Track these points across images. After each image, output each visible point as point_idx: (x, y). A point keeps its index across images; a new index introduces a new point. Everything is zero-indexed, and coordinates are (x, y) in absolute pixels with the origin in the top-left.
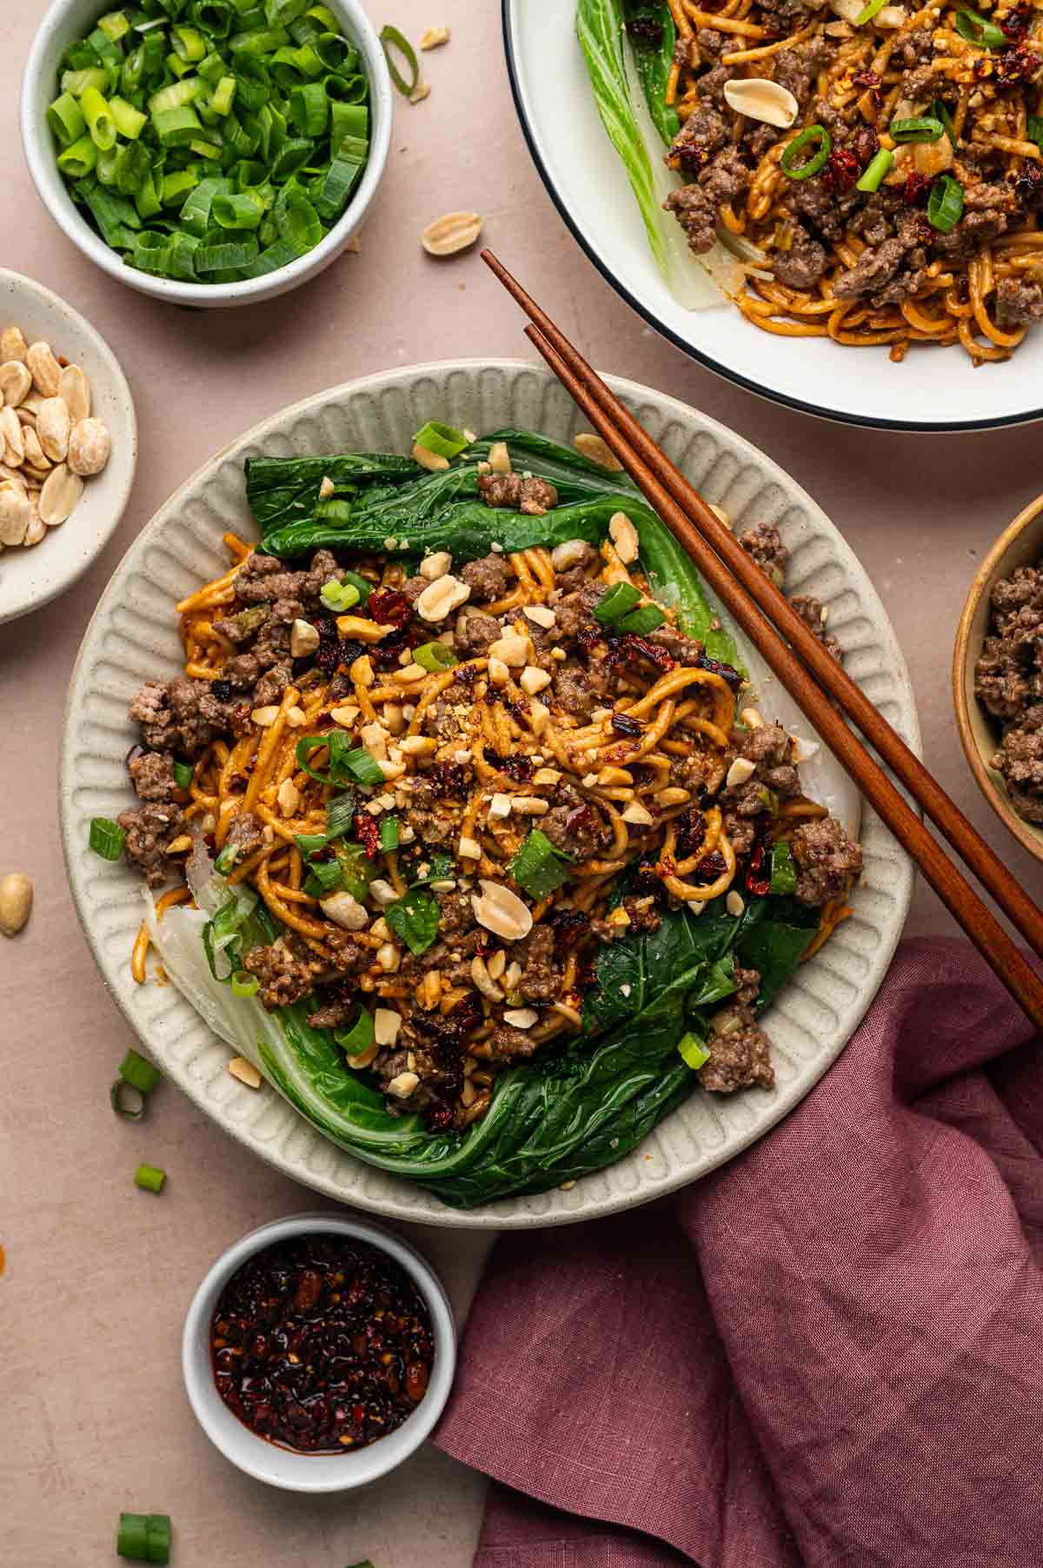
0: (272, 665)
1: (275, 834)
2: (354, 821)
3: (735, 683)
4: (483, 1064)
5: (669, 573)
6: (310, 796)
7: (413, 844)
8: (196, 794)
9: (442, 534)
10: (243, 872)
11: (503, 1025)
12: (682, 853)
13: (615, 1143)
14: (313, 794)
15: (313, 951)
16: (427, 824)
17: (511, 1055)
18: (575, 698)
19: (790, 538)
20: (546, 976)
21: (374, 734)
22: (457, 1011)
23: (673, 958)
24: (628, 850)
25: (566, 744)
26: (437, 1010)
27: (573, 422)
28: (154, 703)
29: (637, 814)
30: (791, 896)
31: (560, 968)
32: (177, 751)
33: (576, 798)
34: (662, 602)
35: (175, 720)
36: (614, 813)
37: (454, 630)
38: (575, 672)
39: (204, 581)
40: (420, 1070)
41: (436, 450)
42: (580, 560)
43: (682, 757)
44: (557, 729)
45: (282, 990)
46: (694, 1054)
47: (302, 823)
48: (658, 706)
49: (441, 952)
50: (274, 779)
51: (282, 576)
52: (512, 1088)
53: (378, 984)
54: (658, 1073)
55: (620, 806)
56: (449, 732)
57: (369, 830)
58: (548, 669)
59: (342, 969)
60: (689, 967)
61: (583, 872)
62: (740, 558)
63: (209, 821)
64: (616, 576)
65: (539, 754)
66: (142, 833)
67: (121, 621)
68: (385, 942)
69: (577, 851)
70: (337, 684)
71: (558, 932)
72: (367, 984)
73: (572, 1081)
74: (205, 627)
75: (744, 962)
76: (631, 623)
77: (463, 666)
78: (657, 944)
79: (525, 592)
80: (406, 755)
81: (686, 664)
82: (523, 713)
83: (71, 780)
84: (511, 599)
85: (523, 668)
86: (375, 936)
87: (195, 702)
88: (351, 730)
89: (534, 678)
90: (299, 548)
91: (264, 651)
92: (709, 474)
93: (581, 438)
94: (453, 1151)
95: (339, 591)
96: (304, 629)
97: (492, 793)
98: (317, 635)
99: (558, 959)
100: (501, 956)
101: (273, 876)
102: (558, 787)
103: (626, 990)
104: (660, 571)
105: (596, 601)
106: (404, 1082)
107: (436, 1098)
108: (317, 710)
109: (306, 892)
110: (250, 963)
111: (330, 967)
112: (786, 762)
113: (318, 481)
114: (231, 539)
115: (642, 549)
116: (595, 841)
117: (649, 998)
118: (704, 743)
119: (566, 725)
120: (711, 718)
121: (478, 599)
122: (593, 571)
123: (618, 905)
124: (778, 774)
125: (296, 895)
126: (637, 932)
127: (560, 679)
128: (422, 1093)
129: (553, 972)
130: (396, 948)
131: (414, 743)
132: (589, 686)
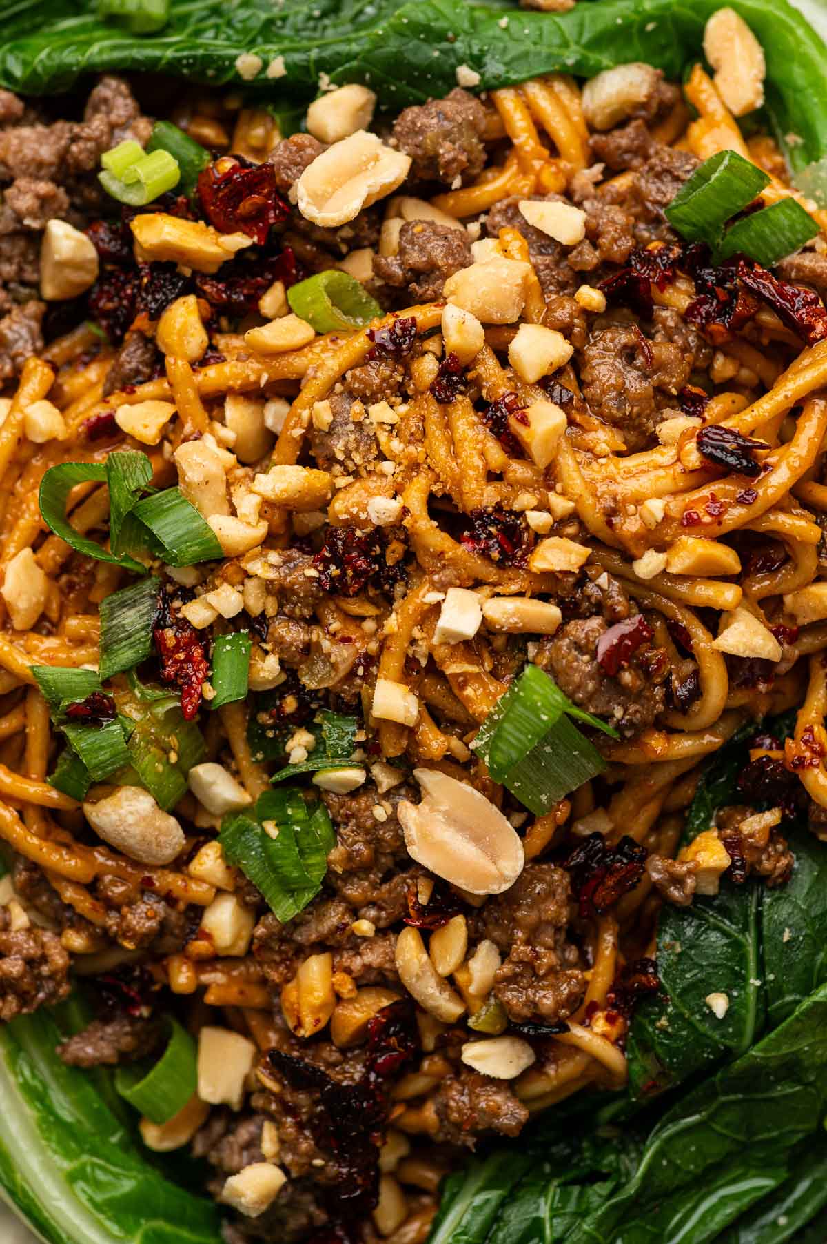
2: (157, 642)
4: (421, 1147)
6: (71, 586)
7: (280, 691)
9: (355, 48)
11: (460, 1069)
14: (76, 583)
15: (70, 907)
16: (309, 649)
17: (474, 1133)
18: (622, 391)
20: (552, 970)
21: (203, 459)
22: (366, 1039)
24: (726, 712)
25: (601, 488)
26: (324, 1036)
29: (747, 636)
31: (582, 954)
33: (619, 602)
34: (810, 195)
36: (699, 633)
37: (376, 246)
38: (624, 338)
40: (289, 1158)
42: (643, 106)
44: (582, 456)
47: (52, 642)
48: (796, 411)
49: (334, 916)
51: (26, 132)
52: (479, 1200)
53: (206, 978)
54: (784, 1174)
55: (713, 619)
56: (357, 458)
57: (189, 659)
58: (566, 331)
59: (129, 945)
61: (632, 757)
64: (716, 139)
65: (543, 507)
68: (220, 892)
69: (618, 713)
70: (131, 356)
71: (581, 882)
72: (182, 978)
73: (602, 1188)
76: (742, 239)
77: (390, 320)
78: (785, 910)
79: (524, 170)
80: (268, 507)
82: (512, 421)
84: (496, 184)
85: (514, 327)
86: (200, 880)
88: (151, 450)
89: (538, 348)
90: (61, 74)
95: (138, 163)
96: (67, 239)
97: (443, 587)
98: (91, 253)
99: (578, 936)
100: (458, 929)
102: (582, 578)
103: (719, 1004)
104: (808, 131)
105: (671, 192)
106: (254, 1183)
107: (321, 1217)
108: (89, 409)
109: (57, 786)
111: (106, 940)
115: (771, 87)
116: (659, 692)
117: (766, 1024)
119: (602, 448)
121: (425, 182)
122: (669, 131)
123: (704, 826)
125: (36, 789)
126: (743, 883)
127: (593, 352)
128: (292, 1205)
129: (566, 964)
130: (244, 905)
131: (286, 479)
132: (652, 367)
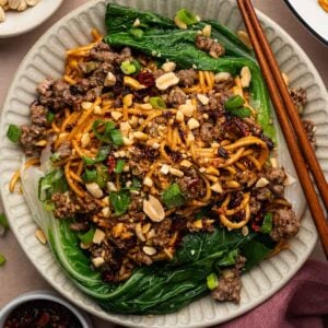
0: (95, 86)
1: (76, 153)
2: (107, 158)
3: (271, 147)
4: (131, 261)
5: (258, 96)
7: (128, 173)
8: (54, 125)
10: (60, 163)
11: (142, 250)
12: (230, 207)
13: (172, 306)
14: (95, 142)
15: (78, 201)
16: (135, 167)
17: (142, 263)
18: (207, 136)
19: (310, 96)
20: (164, 238)
21: (125, 126)
22: (126, 240)
23: (214, 245)
24: (209, 200)
25: (198, 153)
26: (119, 238)
27: (239, 26)
28: (47, 87)
29: (217, 188)
30: (267, 235)
31: (171, 236)
32: (50, 107)
33: (195, 175)
34: (252, 107)
35: (53, 96)
36: (208, 184)
37: (168, 95)
38: (210, 126)
39: (80, 45)
40: (106, 258)
41: (184, 21)
42: (226, 81)
43: (241, 171)
44: (196, 146)
45: (62, 212)
46: (212, 283)
47: (88, 152)
48: (239, 148)
49: (127, 217)
50: (82, 131)
51: (109, 53)
53: (100, 220)
54: (196, 285)
55: (212, 183)
56: (154, 134)
57: (112, 163)
58: (199, 121)
59: (87, 211)
60: (219, 250)
61: (190, 203)
62: (288, 99)
63: (55, 138)
64: (238, 91)
65: (186, 154)
66: (28, 136)
67: (43, 52)
68: (107, 206)
69: (189, 195)
70: (117, 102)
71: (174, 222)
72: (95, 220)
73: (162, 279)
74: (74, 63)
75: (242, 253)
76: (238, 112)
77: (167, 110)
78: (210, 238)
79: (200, 87)
80: (135, 138)
81: (254, 135)
82: (185, 136)
83: (7, 107)
84: (194, 88)
85: (190, 118)
86: (104, 203)
87: (62, 91)
88: (116, 122)
89: (193, 123)
90: (118, 44)
91: (93, 80)
92: (286, 61)
93: (241, 32)
94: (109, 292)
95: (128, 66)
96: (111, 77)
97: (163, 163)
98: (115, 80)
99: (171, 232)
100: (149, 226)
101: (72, 168)
102: (190, 169)
103: (193, 252)
104: (255, 93)
105: (227, 99)
106: (98, 261)
107: (109, 269)
108: (106, 110)
109: (82, 178)
110: (53, 198)
111: (83, 209)
112: (281, 184)
113: (134, 19)
114: (95, 32)
115: (251, 83)
116: (198, 193)
117: (201, 258)
118: (252, 167)
119: (200, 145)
120: (257, 158)
121: (181, 85)
122: (229, 87)
123: (199, 219)
124: (276, 188)
125: (78, 178)
126: (204, 231)
127: (203, 127)
128: (104, 266)
129: (167, 237)
130: (110, 210)
131: (139, 134)
132: (213, 133)
